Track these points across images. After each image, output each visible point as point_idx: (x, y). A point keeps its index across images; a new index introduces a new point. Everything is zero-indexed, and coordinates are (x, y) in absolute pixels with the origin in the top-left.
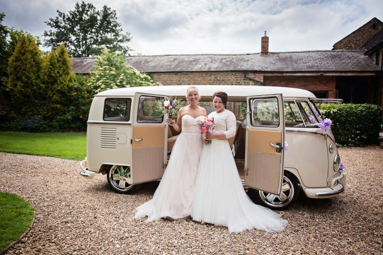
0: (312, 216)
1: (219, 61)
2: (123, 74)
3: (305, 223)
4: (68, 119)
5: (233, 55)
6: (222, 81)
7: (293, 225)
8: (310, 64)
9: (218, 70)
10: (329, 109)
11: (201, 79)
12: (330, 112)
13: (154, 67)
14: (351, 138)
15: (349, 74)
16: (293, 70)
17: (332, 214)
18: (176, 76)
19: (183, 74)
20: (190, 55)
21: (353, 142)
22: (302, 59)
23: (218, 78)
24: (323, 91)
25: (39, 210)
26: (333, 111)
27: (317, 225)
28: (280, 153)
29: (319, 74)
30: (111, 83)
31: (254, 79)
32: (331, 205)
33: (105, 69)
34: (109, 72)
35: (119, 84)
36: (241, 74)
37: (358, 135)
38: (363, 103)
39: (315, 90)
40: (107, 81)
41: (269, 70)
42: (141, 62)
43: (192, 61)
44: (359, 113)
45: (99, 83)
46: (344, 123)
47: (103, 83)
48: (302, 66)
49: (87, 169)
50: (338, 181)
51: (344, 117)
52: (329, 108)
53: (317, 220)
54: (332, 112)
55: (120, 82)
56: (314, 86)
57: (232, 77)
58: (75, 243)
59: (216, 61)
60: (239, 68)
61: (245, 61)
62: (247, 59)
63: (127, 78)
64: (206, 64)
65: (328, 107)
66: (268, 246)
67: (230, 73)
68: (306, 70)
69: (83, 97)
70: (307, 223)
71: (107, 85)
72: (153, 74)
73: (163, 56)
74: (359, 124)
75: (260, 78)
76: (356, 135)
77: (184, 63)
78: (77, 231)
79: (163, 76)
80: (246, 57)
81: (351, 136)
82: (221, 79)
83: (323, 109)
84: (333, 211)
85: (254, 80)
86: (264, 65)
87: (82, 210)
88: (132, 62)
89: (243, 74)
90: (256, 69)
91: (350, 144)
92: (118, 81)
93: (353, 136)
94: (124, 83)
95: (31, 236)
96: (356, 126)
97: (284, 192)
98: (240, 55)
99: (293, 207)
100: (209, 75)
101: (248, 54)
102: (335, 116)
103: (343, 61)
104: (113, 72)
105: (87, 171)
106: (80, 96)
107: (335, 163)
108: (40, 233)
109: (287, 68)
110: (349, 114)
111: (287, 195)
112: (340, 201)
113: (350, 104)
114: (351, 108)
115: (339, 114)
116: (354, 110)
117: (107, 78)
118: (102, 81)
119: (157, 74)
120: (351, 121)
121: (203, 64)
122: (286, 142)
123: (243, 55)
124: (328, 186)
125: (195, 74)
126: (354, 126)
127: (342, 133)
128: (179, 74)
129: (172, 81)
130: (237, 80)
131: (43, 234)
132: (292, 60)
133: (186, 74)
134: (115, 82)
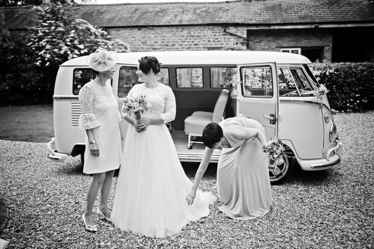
0: (307, 189)
1: (192, 12)
2: (73, 31)
3: (300, 196)
4: (5, 90)
5: (209, 3)
6: (198, 36)
7: (287, 198)
8: (303, 13)
9: (192, 23)
10: (324, 70)
11: (171, 35)
12: (325, 73)
13: (111, 20)
14: (350, 102)
15: (349, 25)
16: (282, 22)
17: (327, 186)
18: (140, 31)
19: (148, 29)
20: (155, 4)
21: (352, 108)
22: (293, 7)
23: (192, 34)
24: (318, 47)
25: (9, 200)
26: (329, 72)
27: (312, 197)
28: (274, 126)
29: (313, 26)
30: (59, 43)
31: (235, 34)
32: (326, 177)
33: (50, 25)
34: (56, 28)
35: (69, 44)
36: (220, 28)
37: (358, 98)
38: (364, 62)
39: (308, 45)
40: (54, 40)
41: (253, 22)
42: (92, 13)
43: (158, 12)
44: (359, 73)
45: (43, 43)
46: (342, 86)
47: (47, 42)
48: (293, 17)
49: (56, 151)
50: (334, 151)
51: (342, 78)
52: (325, 68)
53: (312, 193)
54: (327, 74)
55: (71, 41)
56: (307, 41)
57: (209, 31)
58: (64, 229)
59: (188, 11)
60: (217, 21)
61: (224, 11)
62: (226, 8)
63: (79, 35)
64: (176, 16)
65: (323, 67)
66: (264, 219)
67: (207, 27)
68: (298, 21)
69: (23, 62)
70: (302, 196)
71: (54, 45)
72: (110, 30)
73: (121, 5)
74: (359, 86)
75: (243, 32)
76: (356, 99)
77: (149, 14)
78: (62, 217)
79: (122, 31)
80: (226, 6)
81: (350, 100)
82: (196, 35)
83: (318, 69)
84: (328, 183)
85: (236, 36)
86: (246, 17)
87: (60, 197)
88: (81, 13)
89: (222, 28)
90: (237, 21)
91: (348, 110)
92: (68, 40)
93: (351, 100)
94: (76, 42)
95: (12, 227)
96: (355, 88)
97: (278, 166)
98: (218, 3)
99: (286, 181)
100: (180, 29)
101: (227, 2)
102: (332, 77)
103: (343, 9)
104: (61, 29)
105: (56, 153)
106: (19, 60)
107: (331, 133)
108: (20, 223)
109: (275, 19)
110: (348, 74)
111: (281, 169)
112: (335, 173)
113: (349, 63)
114: (350, 68)
115: (336, 75)
116: (354, 70)
117: (52, 36)
118: (46, 40)
119: (114, 29)
120: (350, 83)
121: (172, 15)
122: (280, 113)
123: (221, 3)
124: (324, 156)
125: (163, 28)
126: (354, 89)
127: (340, 98)
128: (143, 29)
129: (135, 38)
130: (215, 35)
131: (24, 224)
132: (281, 9)
133: (152, 29)
134: (64, 41)
